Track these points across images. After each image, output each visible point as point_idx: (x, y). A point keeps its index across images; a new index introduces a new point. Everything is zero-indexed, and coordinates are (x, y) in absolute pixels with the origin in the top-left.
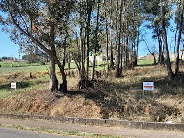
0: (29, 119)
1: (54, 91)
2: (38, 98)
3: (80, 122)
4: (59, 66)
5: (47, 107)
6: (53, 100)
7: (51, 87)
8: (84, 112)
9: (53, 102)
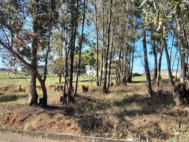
0: (3, 132)
1: (32, 105)
2: (15, 111)
3: (49, 138)
4: (39, 81)
5: (22, 121)
6: (30, 115)
7: (30, 102)
8: (57, 127)
9: (29, 116)
